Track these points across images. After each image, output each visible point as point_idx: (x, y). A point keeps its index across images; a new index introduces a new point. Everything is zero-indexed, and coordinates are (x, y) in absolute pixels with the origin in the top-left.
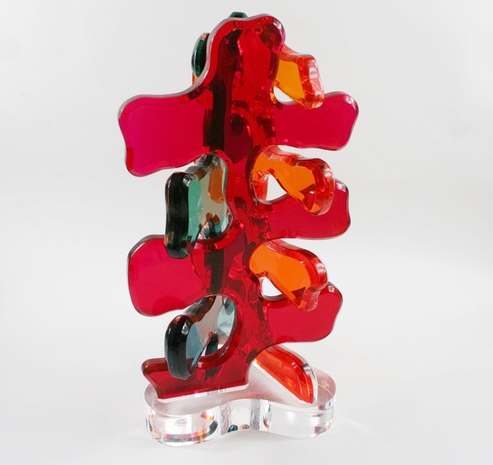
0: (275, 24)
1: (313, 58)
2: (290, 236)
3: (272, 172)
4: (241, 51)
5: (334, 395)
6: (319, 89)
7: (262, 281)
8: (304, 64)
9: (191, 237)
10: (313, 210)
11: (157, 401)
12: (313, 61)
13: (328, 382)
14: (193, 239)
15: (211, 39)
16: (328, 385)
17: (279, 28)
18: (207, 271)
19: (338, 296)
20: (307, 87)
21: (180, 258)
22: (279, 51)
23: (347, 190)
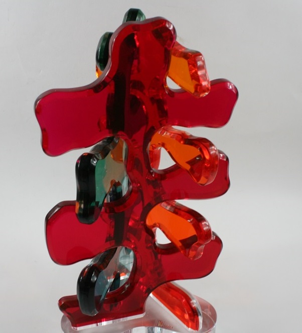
0: (167, 26)
1: (200, 54)
2: (180, 198)
3: (163, 145)
4: (137, 44)
5: (215, 322)
6: (205, 80)
8: (193, 58)
9: (98, 202)
10: (201, 182)
11: (71, 329)
12: (201, 56)
13: (211, 310)
14: (100, 203)
15: (113, 40)
16: (210, 313)
17: (171, 28)
18: (111, 222)
19: (218, 243)
20: (195, 77)
21: (88, 224)
22: (171, 48)
23: (227, 159)
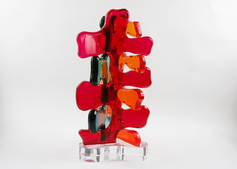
1: (138, 22)
3: (126, 64)
7: (122, 105)
